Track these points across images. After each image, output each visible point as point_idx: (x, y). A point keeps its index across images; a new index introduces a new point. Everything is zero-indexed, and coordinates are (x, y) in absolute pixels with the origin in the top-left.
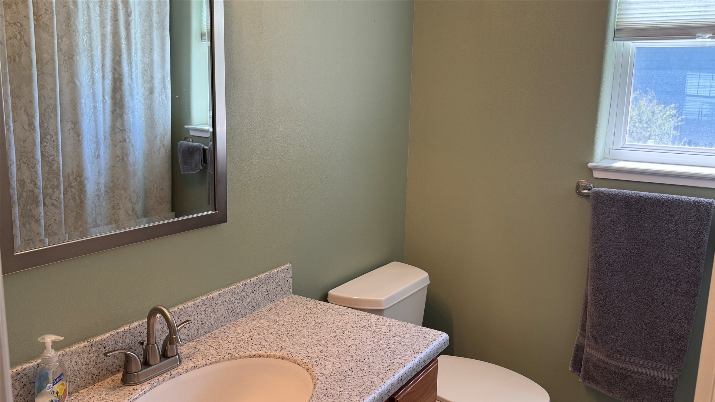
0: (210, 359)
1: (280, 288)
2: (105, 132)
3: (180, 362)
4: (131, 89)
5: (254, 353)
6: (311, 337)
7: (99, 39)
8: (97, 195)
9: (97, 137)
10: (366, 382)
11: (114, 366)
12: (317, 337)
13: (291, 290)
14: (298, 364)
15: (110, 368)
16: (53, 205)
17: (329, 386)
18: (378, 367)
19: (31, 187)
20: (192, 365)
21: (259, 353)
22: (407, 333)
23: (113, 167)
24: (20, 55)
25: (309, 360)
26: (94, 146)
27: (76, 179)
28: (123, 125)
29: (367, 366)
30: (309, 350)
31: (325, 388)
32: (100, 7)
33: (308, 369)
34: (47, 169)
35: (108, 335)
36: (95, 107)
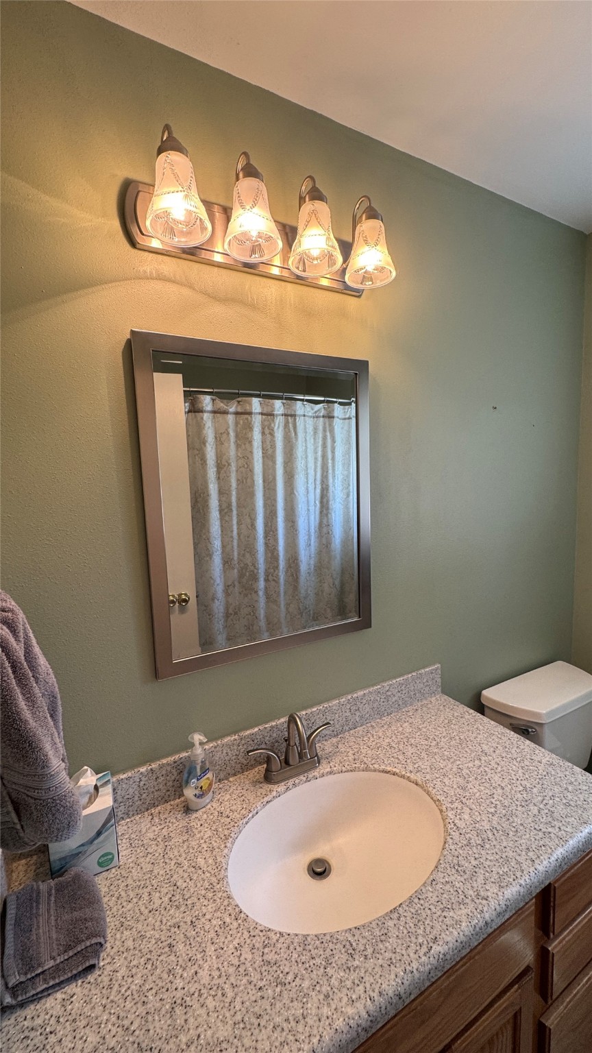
0: (346, 766)
1: (428, 688)
2: (315, 527)
3: (319, 763)
4: (334, 496)
5: (389, 769)
6: (452, 760)
7: (313, 461)
8: (308, 573)
9: (309, 531)
10: (510, 860)
11: (262, 757)
12: (458, 763)
13: (440, 689)
14: (432, 798)
15: (258, 759)
17: (461, 852)
18: (528, 836)
20: (329, 770)
21: (394, 770)
22: (571, 783)
23: (319, 553)
25: (443, 798)
26: (307, 537)
27: (294, 562)
28: (328, 522)
29: (513, 829)
30: (446, 780)
31: (456, 853)
32: (314, 439)
33: (441, 811)
35: (256, 729)
36: (308, 510)
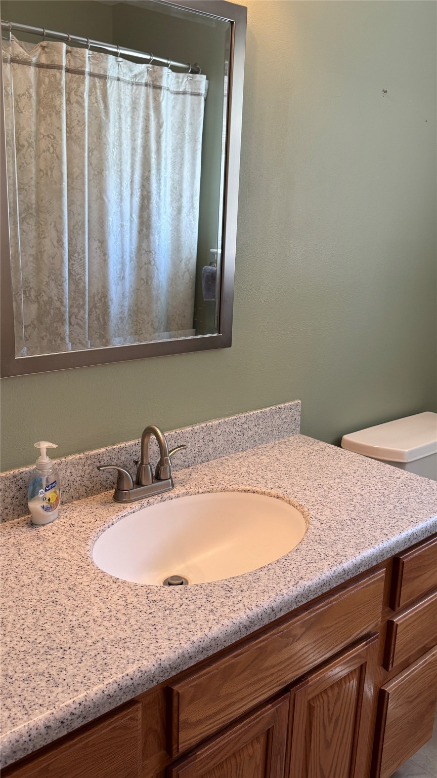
0: (203, 487)
1: (286, 425)
2: (131, 253)
3: (173, 486)
4: (159, 208)
5: (248, 488)
6: (312, 480)
7: (129, 153)
8: (121, 318)
9: (122, 257)
10: (366, 535)
11: (108, 482)
12: (318, 481)
13: (298, 429)
14: (293, 506)
15: (104, 484)
16: (78, 324)
17: (323, 533)
18: (383, 521)
19: (58, 304)
20: (185, 491)
21: (254, 488)
22: (426, 490)
23: (137, 291)
24: (52, 169)
25: (305, 503)
26: (120, 266)
27: (100, 299)
28: (149, 246)
29: (370, 518)
30: (307, 492)
31: (318, 534)
32: (132, 118)
33: (303, 513)
34: (73, 287)
35: (103, 450)
36: (122, 226)
